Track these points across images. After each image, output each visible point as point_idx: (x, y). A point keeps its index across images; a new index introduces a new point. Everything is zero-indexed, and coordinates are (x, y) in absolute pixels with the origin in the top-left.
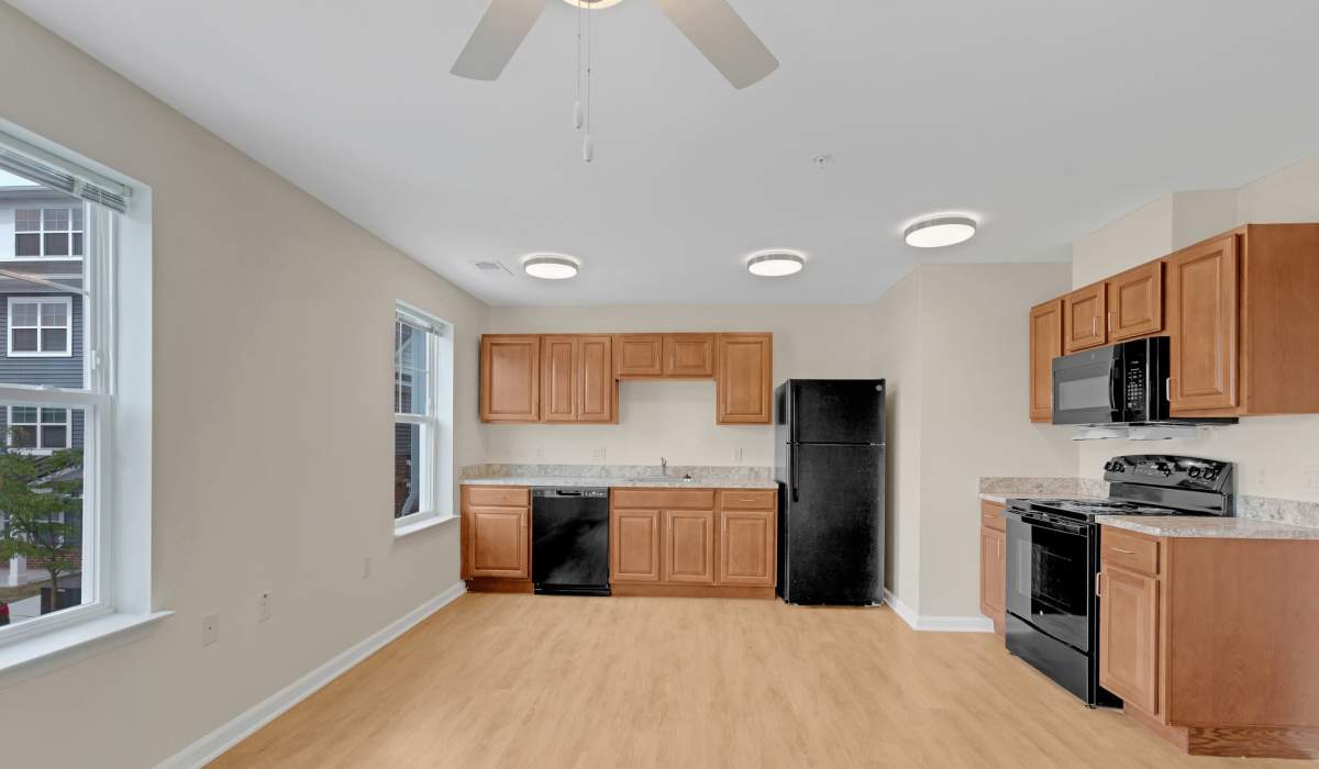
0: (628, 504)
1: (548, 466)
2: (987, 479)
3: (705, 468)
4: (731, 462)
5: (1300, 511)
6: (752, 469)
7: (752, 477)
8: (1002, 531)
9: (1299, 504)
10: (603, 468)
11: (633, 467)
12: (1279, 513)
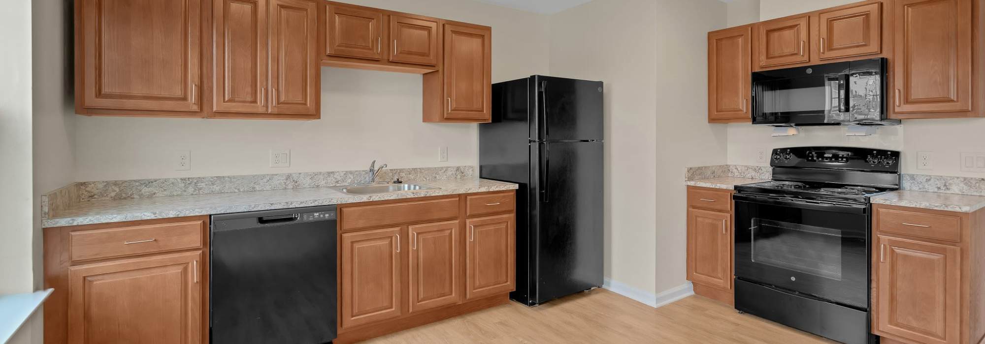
0: (361, 224)
1: (200, 180)
2: (691, 169)
3: (414, 169)
4: (435, 162)
5: (966, 184)
6: (458, 169)
7: (459, 177)
8: (727, 212)
9: (965, 179)
10: (289, 177)
11: (329, 173)
12: (945, 185)
